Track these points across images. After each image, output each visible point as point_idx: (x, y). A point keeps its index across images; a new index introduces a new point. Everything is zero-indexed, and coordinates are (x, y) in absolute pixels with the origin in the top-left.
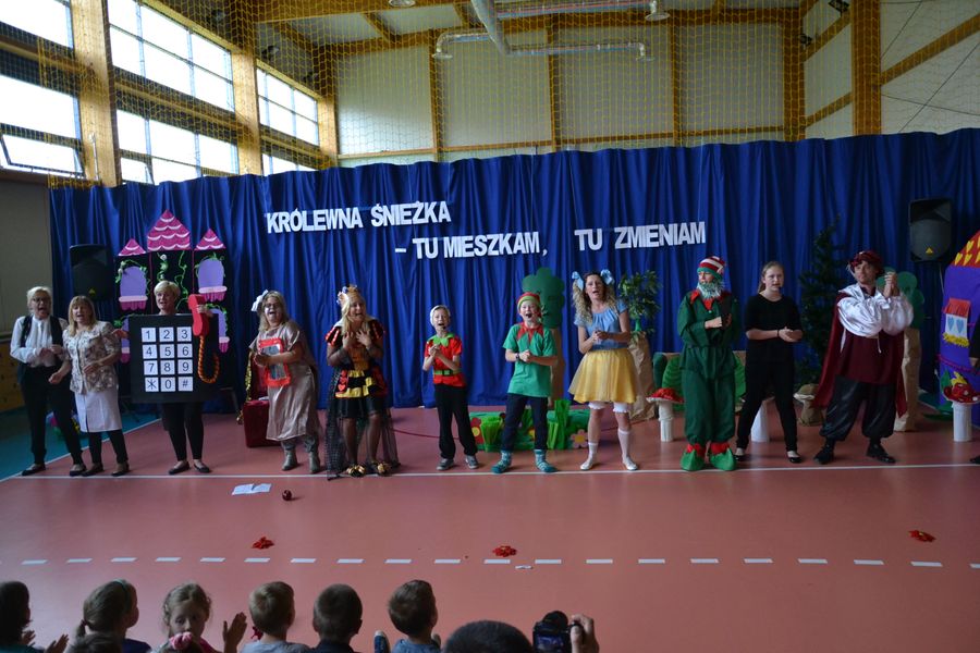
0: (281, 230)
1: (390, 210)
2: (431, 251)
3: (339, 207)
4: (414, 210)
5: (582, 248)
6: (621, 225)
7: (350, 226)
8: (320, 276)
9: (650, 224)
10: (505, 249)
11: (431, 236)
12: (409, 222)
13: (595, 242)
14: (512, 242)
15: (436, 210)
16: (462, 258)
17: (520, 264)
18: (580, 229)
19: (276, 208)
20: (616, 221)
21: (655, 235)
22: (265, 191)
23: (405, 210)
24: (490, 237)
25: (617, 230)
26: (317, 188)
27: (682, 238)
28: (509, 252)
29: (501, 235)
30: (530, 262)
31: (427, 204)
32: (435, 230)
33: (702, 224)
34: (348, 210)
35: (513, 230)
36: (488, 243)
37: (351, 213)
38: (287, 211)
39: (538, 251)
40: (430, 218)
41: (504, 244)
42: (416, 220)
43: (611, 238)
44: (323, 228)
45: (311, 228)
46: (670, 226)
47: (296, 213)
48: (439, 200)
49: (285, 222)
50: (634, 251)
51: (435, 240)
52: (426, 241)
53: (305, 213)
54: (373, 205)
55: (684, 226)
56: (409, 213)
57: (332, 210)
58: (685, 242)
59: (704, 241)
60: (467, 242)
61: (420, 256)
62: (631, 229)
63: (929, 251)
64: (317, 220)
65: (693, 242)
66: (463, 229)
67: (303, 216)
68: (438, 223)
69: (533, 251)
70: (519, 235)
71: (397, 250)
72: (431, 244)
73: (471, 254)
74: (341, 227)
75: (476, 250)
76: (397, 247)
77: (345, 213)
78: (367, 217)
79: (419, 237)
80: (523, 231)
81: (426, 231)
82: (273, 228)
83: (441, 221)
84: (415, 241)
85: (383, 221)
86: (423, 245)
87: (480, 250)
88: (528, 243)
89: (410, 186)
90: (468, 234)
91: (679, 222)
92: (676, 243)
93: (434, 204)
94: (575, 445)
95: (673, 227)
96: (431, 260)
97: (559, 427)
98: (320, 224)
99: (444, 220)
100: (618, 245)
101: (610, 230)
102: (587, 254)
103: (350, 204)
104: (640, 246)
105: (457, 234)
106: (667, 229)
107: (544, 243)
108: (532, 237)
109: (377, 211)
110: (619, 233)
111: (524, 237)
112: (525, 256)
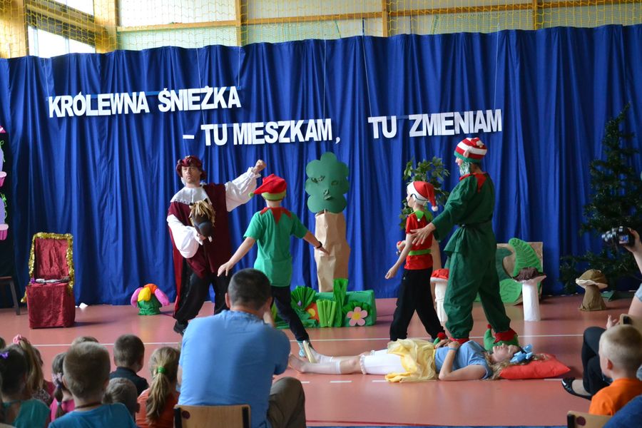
0: (63, 115)
1: (178, 95)
2: (220, 137)
3: (125, 91)
4: (203, 95)
5: (376, 136)
6: (416, 112)
7: (136, 111)
8: (103, 163)
9: (445, 112)
10: (296, 136)
11: (220, 122)
12: (197, 107)
13: (389, 130)
14: (304, 129)
15: (226, 95)
16: (252, 145)
18: (373, 116)
19: (59, 91)
20: (411, 107)
21: (450, 123)
22: (47, 74)
23: (194, 95)
24: (281, 123)
25: (411, 117)
26: (102, 72)
27: (478, 127)
28: (301, 139)
29: (293, 122)
30: (320, 148)
31: (216, 89)
32: (225, 116)
33: (498, 112)
34: (134, 94)
35: (305, 117)
36: (279, 130)
37: (138, 97)
38: (70, 94)
39: (330, 138)
40: (219, 104)
41: (296, 131)
42: (205, 106)
43: (406, 125)
44: (107, 113)
45: (94, 113)
46: (466, 114)
47: (80, 97)
48: (229, 84)
49: (68, 106)
50: (429, 139)
51: (225, 126)
52: (215, 127)
53: (89, 97)
54: (159, 89)
55: (480, 113)
56: (198, 98)
57: (117, 95)
58: (481, 131)
59: (500, 129)
60: (257, 129)
61: (208, 143)
62: (425, 116)
64: (101, 104)
65: (489, 130)
66: (253, 115)
67: (86, 101)
68: (228, 109)
69: (325, 139)
70: (311, 122)
71: (185, 137)
72: (220, 130)
73: (261, 141)
74: (126, 112)
75: (267, 137)
76: (185, 134)
77: (131, 98)
78: (154, 102)
79: (209, 122)
80: (316, 117)
81: (215, 116)
82: (54, 112)
83: (230, 106)
84: (203, 127)
85: (170, 106)
86: (212, 131)
87: (271, 137)
88: (321, 130)
89: (199, 69)
90: (259, 120)
91: (474, 108)
92: (472, 131)
93: (223, 89)
94: (352, 323)
95: (469, 115)
96: (219, 146)
97: (337, 305)
98: (104, 108)
99: (234, 106)
100: (413, 133)
101: (405, 117)
102: (381, 141)
103: (137, 88)
104: (435, 134)
105: (247, 121)
106: (463, 117)
107: (336, 130)
108: (324, 124)
109: (164, 96)
110: (414, 121)
111: (316, 124)
112: (318, 143)
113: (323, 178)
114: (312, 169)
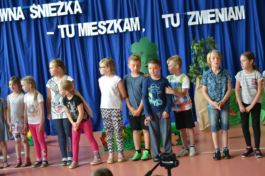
1: (42, 7)
2: (70, 33)
3: (9, 7)
4: (58, 7)
5: (167, 26)
6: (191, 10)
7: (16, 19)
9: (209, 9)
10: (118, 29)
11: (70, 23)
12: (55, 15)
13: (175, 22)
14: (122, 24)
15: (72, 6)
16: (90, 36)
17: (128, 38)
18: (165, 14)
20: (188, 8)
21: (213, 16)
23: (52, 7)
24: (107, 22)
25: (189, 13)
27: (230, 17)
28: (121, 31)
29: (115, 20)
30: (135, 36)
31: (66, 3)
32: (72, 19)
33: (242, 7)
34: (15, 9)
35: (122, 17)
36: (107, 26)
37: (17, 10)
39: (139, 29)
40: (68, 12)
41: (117, 26)
42: (60, 13)
43: (185, 19)
46: (222, 9)
50: (200, 26)
51: (73, 26)
52: (67, 26)
54: (30, 5)
55: (231, 9)
56: (55, 9)
57: (3, 9)
58: (232, 19)
59: (244, 18)
60: (93, 26)
61: (63, 36)
62: (197, 13)
65: (237, 19)
66: (90, 17)
68: (74, 15)
69: (136, 30)
70: (126, 20)
71: (48, 33)
72: (70, 28)
73: (96, 34)
74: (10, 20)
75: (99, 31)
76: (48, 31)
77: (13, 11)
78: (27, 13)
79: (63, 23)
80: (129, 17)
81: (66, 19)
83: (75, 13)
84: (59, 27)
85: (38, 15)
86: (65, 29)
87: (102, 30)
88: (133, 24)
90: (94, 20)
91: (227, 6)
92: (227, 20)
95: (224, 10)
96: (70, 38)
99: (78, 12)
101: (185, 13)
102: (170, 29)
103: (15, 5)
104: (204, 23)
105: (86, 21)
106: (220, 11)
107: (142, 24)
108: (135, 20)
109: (34, 9)
110: (191, 15)
111: (130, 21)
112: (131, 32)
113: (142, 53)
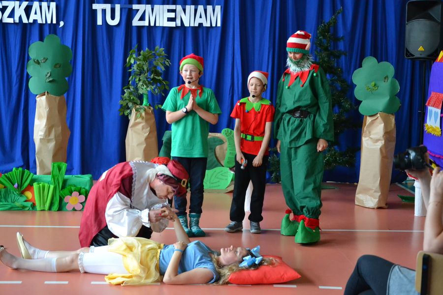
5: (99, 22)
6: (139, 3)
9: (168, 4)
10: (20, 18)
13: (113, 18)
14: (28, 10)
17: (36, 32)
18: (98, 3)
21: (172, 15)
24: (5, 3)
25: (135, 7)
27: (199, 20)
28: (25, 20)
29: (18, 3)
33: (218, 8)
36: (3, 9)
39: (54, 22)
41: (20, 12)
43: (129, 14)
46: (188, 7)
50: (151, 29)
55: (201, 8)
58: (201, 24)
59: (219, 25)
62: (149, 7)
63: (421, 49)
65: (208, 25)
69: (49, 22)
70: (36, 5)
80: (41, 0)
88: (45, 12)
92: (192, 25)
94: (68, 207)
95: (190, 8)
97: (55, 189)
100: (136, 22)
101: (129, 6)
102: (104, 27)
104: (157, 25)
106: (184, 10)
107: (61, 13)
108: (49, 7)
110: (138, 10)
111: (41, 7)
112: (41, 25)
113: (46, 60)
114: (35, 50)
